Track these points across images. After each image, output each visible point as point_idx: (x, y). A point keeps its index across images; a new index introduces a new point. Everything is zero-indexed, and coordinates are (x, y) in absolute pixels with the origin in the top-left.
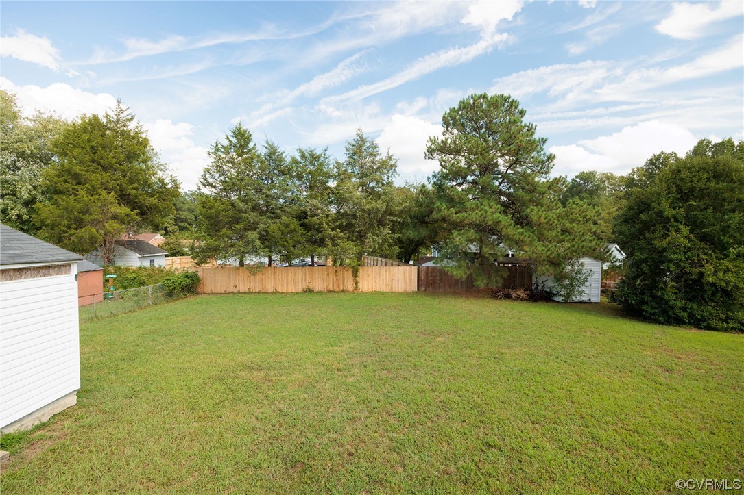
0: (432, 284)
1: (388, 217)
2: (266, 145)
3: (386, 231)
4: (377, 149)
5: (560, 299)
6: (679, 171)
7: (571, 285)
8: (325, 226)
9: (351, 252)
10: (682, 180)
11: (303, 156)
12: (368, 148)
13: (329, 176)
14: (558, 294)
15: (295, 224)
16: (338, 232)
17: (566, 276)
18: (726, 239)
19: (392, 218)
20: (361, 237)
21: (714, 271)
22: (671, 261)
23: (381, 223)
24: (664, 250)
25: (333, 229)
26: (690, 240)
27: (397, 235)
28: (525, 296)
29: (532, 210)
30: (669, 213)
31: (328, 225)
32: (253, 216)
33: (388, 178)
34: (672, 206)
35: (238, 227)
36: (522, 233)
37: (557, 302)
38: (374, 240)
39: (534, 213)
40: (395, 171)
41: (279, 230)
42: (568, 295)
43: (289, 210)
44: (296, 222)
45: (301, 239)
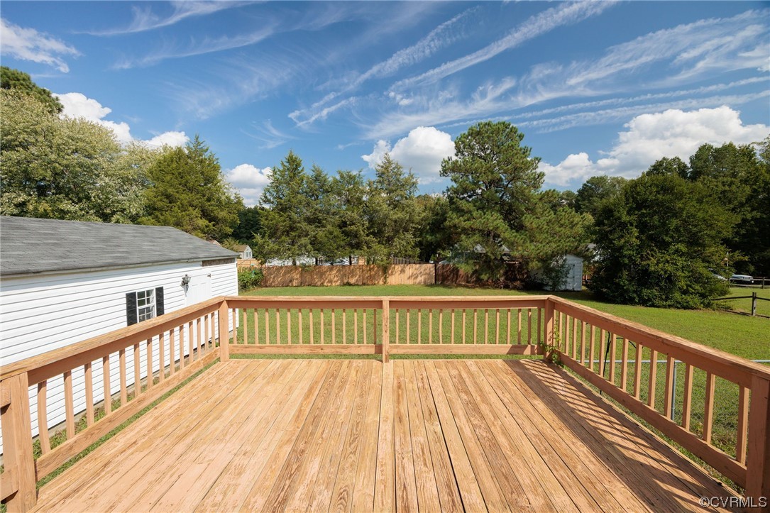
0: (444, 279)
1: (411, 225)
2: (313, 169)
3: (409, 236)
4: (401, 170)
5: (548, 288)
7: (557, 276)
8: (362, 232)
9: (382, 253)
11: (342, 177)
12: (394, 168)
13: (363, 192)
14: (547, 285)
15: (337, 232)
16: (371, 238)
17: (552, 270)
18: (667, 239)
19: (414, 225)
20: (389, 240)
21: (656, 262)
22: (625, 256)
23: (406, 230)
24: (622, 247)
25: (368, 235)
26: (641, 240)
27: (418, 239)
28: (521, 287)
29: (526, 218)
30: (625, 218)
31: (364, 232)
32: (304, 225)
33: (410, 193)
34: (629, 213)
35: (294, 234)
36: (516, 236)
37: (546, 290)
38: (400, 243)
39: (528, 220)
40: (416, 187)
41: (326, 236)
42: (555, 285)
43: (332, 220)
44: (339, 230)
45: (342, 243)
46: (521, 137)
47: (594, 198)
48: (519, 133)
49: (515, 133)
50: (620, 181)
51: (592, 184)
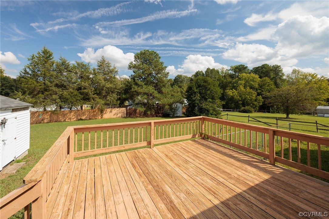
0: (130, 114)
1: (116, 90)
2: (60, 59)
3: (115, 95)
4: (110, 65)
5: (171, 116)
6: (198, 80)
7: (174, 111)
8: (90, 93)
9: (101, 103)
10: (198, 82)
11: (78, 64)
12: (107, 64)
13: (91, 73)
14: (171, 115)
15: (76, 92)
16: (95, 96)
17: (173, 109)
18: (207, 97)
19: (117, 90)
20: (105, 97)
21: (204, 105)
22: (196, 103)
23: (112, 92)
24: (195, 100)
25: (94, 94)
26: (200, 98)
27: (118, 97)
28: (162, 116)
29: (163, 89)
30: (196, 90)
31: (92, 93)
32: (54, 89)
33: (115, 75)
34: (196, 89)
35: (47, 93)
36: (160, 96)
37: (171, 117)
38: (110, 99)
39: (164, 89)
40: (117, 73)
41: (69, 94)
42: (174, 114)
43: (73, 86)
44: (76, 91)
45: (79, 98)
46: (160, 58)
47: (179, 83)
48: (159, 56)
49: (158, 56)
50: (186, 77)
51: (178, 77)
